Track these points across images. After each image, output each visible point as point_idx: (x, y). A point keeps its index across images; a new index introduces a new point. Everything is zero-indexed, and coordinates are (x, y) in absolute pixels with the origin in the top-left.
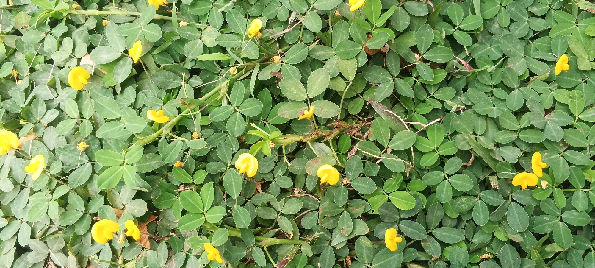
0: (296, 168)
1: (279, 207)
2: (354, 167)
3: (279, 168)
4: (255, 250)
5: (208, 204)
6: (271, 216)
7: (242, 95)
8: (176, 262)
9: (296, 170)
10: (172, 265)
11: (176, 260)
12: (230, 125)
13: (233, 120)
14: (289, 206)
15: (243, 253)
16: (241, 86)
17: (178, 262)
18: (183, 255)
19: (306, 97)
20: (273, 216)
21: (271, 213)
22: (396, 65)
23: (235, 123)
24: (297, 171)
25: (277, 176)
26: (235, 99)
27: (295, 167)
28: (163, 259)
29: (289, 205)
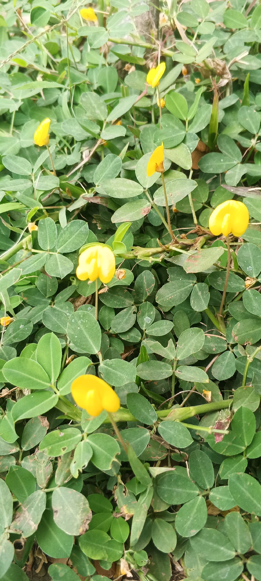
0: (168, 298)
1: (170, 353)
2: (251, 257)
3: (143, 315)
4: (163, 427)
5: (54, 368)
6: (163, 374)
7: (54, 231)
8: (32, 512)
9: (170, 299)
10: (25, 518)
11: (30, 509)
12: (50, 268)
13: (52, 262)
14: (185, 345)
15: (145, 436)
16: (49, 222)
17: (35, 510)
18: (40, 494)
19: (142, 190)
20: (167, 373)
21: (161, 369)
22: (234, 150)
23: (57, 265)
24: (173, 301)
25: (146, 327)
26: (46, 241)
27: (168, 296)
28: (5, 514)
29: (183, 344)
